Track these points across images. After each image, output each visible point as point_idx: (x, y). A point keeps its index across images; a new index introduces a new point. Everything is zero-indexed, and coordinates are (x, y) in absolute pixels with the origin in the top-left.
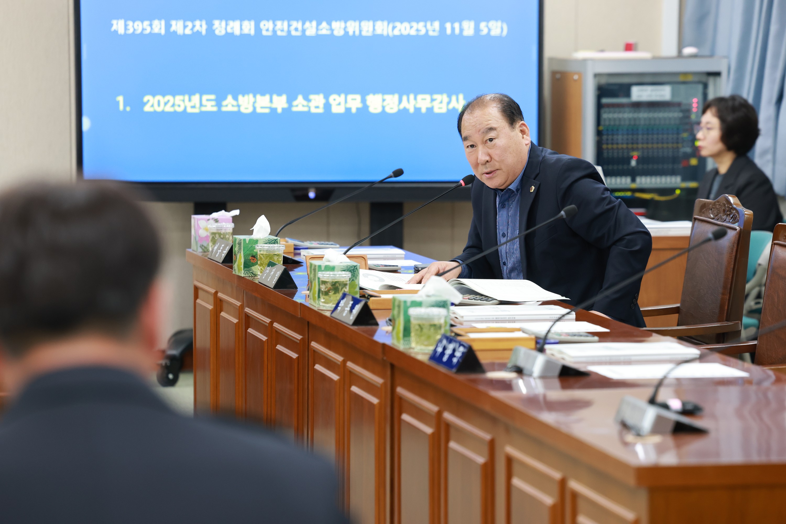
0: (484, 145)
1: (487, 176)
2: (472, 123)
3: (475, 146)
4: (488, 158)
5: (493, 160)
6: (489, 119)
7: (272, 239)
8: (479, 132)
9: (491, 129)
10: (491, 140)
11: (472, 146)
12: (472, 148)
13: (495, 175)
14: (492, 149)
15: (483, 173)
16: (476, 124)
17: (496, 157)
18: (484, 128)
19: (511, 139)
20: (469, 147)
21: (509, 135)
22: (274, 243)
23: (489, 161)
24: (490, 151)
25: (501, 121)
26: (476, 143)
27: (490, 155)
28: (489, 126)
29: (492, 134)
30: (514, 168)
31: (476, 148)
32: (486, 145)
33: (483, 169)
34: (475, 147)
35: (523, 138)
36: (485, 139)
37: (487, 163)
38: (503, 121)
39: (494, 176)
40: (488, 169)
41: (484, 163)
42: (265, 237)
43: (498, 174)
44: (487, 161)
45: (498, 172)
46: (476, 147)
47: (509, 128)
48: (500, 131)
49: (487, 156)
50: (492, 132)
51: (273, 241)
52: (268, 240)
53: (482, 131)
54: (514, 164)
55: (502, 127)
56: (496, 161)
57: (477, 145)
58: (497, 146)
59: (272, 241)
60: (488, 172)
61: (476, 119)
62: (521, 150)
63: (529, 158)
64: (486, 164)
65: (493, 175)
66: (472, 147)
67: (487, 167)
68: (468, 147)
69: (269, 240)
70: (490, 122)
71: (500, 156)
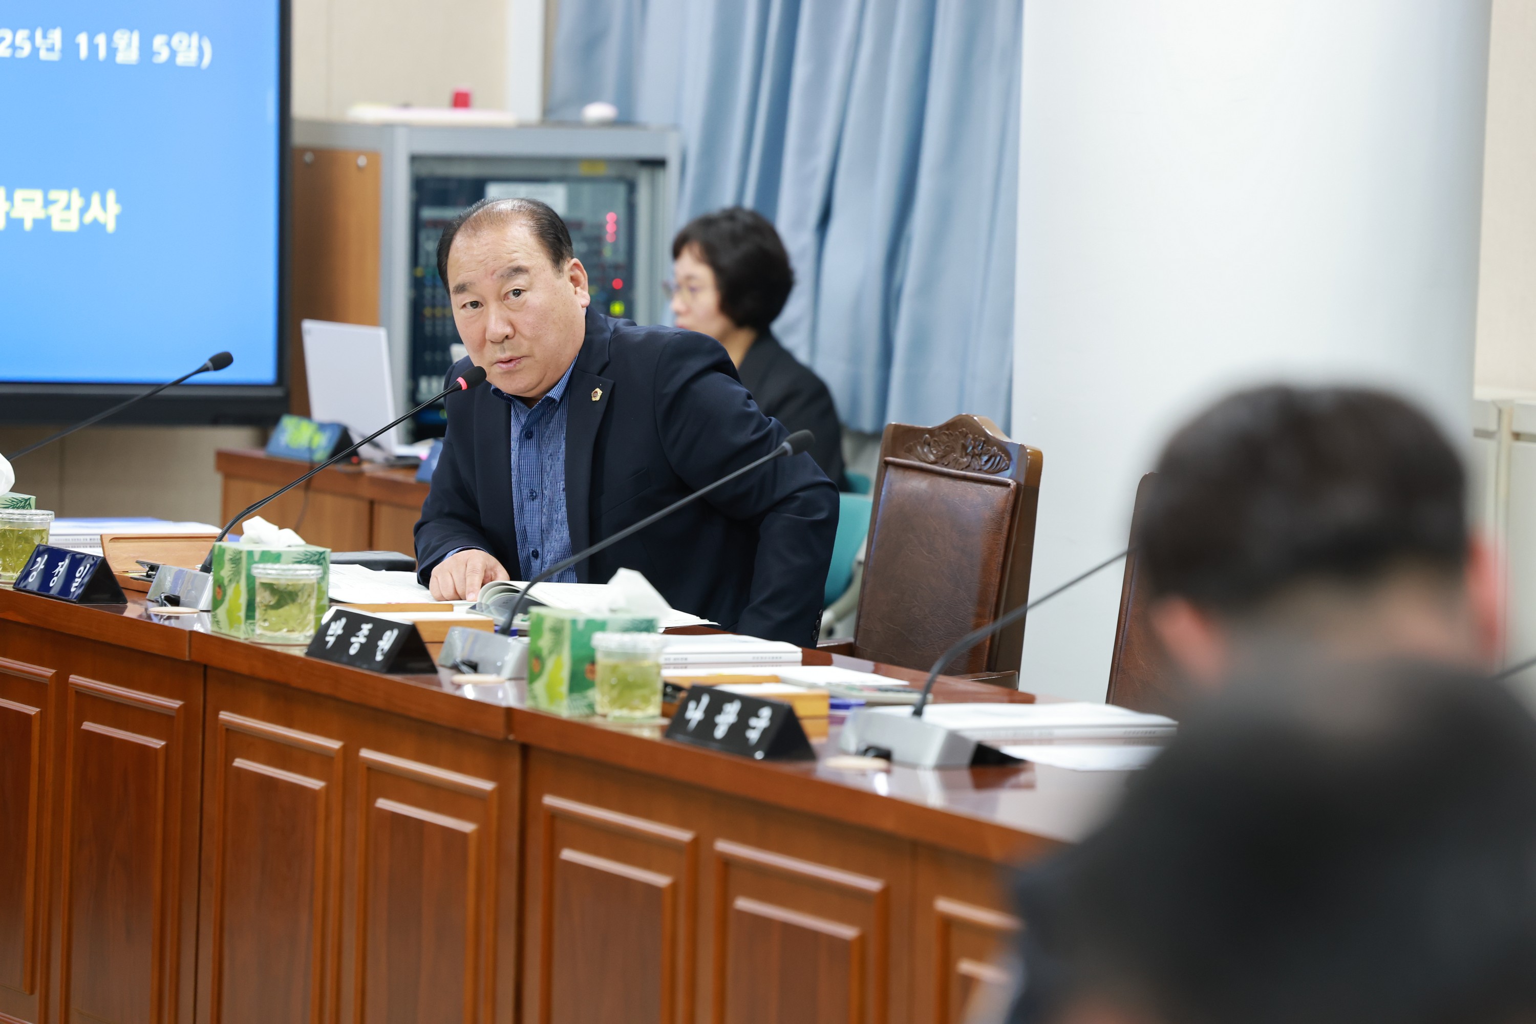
0: (500, 302)
1: (504, 366)
2: (479, 255)
3: (480, 304)
4: (508, 330)
5: (517, 335)
6: (515, 249)
7: (20, 499)
8: (492, 274)
9: (519, 270)
10: (517, 293)
11: (475, 304)
12: (475, 308)
13: (519, 366)
14: (518, 311)
15: (494, 361)
16: (488, 257)
17: (526, 331)
18: (504, 268)
19: (556, 294)
20: (469, 306)
21: (553, 286)
22: (23, 507)
23: (510, 337)
24: (513, 316)
25: (537, 254)
26: (484, 298)
27: (512, 325)
28: (515, 264)
29: (520, 282)
30: (559, 353)
31: (483, 308)
32: (505, 302)
33: (495, 353)
34: (480, 307)
35: (576, 293)
36: (504, 291)
37: (506, 341)
38: (542, 254)
39: (517, 368)
40: (506, 352)
41: (501, 340)
42: (4, 495)
43: (525, 366)
44: (507, 337)
45: (525, 362)
46: (483, 306)
47: (553, 270)
48: (535, 275)
49: (508, 325)
50: (520, 276)
51: (21, 502)
52: (10, 501)
53: (498, 273)
54: (559, 345)
55: (540, 269)
56: (523, 336)
57: (486, 302)
58: (528, 307)
59: (18, 503)
60: (505, 358)
61: (487, 248)
62: (574, 317)
63: (587, 332)
64: (503, 342)
65: (515, 365)
66: (475, 306)
67: (504, 349)
68: (464, 306)
69: (13, 501)
70: (515, 255)
71: (534, 328)
